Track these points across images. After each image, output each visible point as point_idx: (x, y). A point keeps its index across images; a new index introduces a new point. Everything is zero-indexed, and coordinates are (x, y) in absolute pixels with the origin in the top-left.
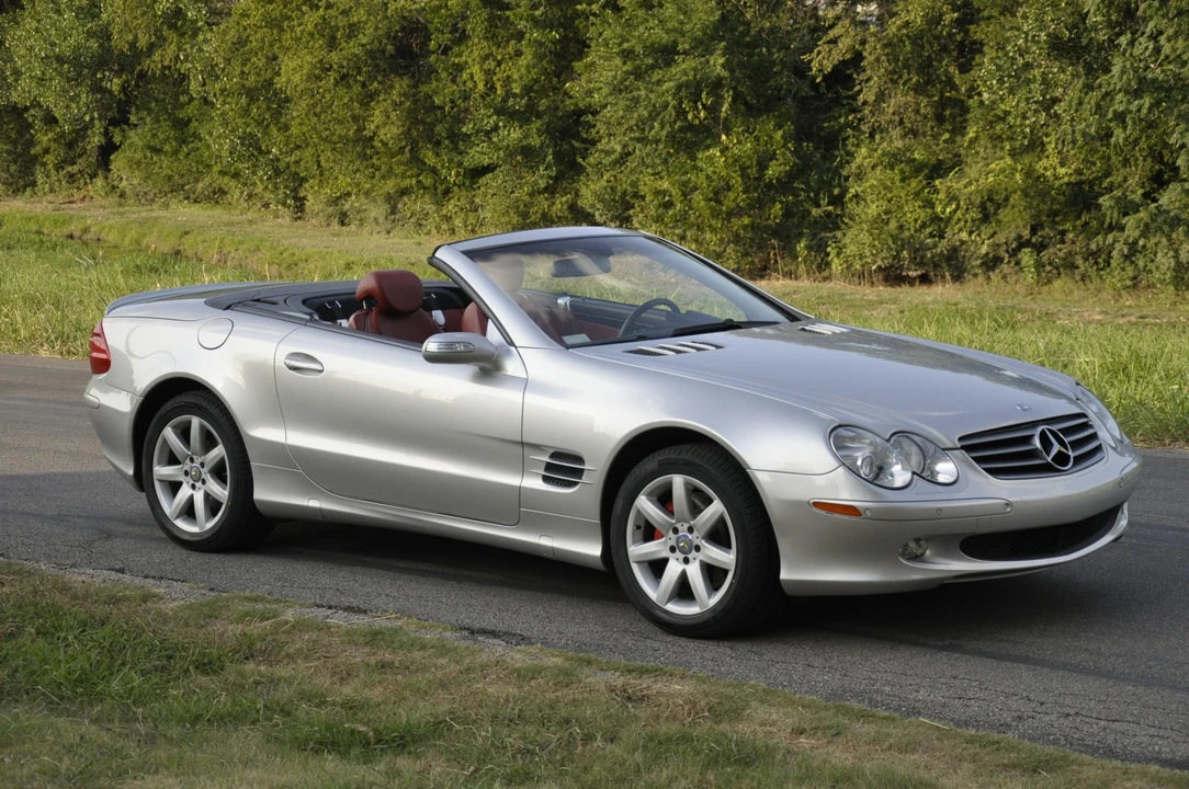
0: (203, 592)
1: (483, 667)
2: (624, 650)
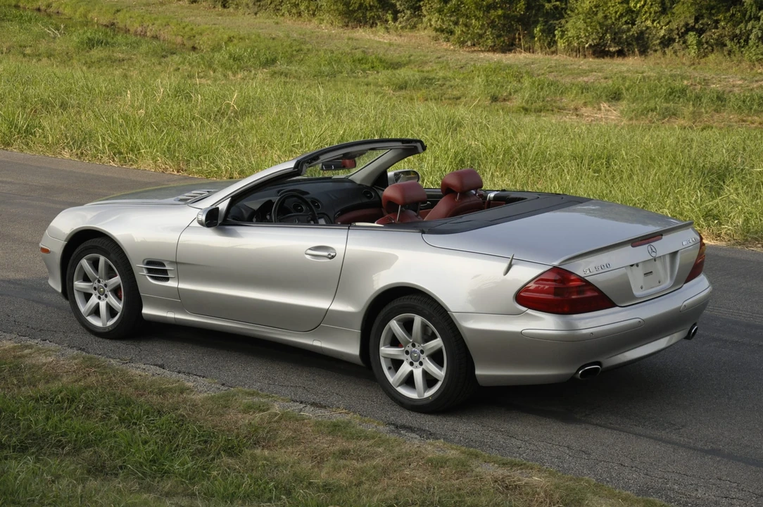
0: (218, 386)
1: (408, 455)
2: (498, 447)
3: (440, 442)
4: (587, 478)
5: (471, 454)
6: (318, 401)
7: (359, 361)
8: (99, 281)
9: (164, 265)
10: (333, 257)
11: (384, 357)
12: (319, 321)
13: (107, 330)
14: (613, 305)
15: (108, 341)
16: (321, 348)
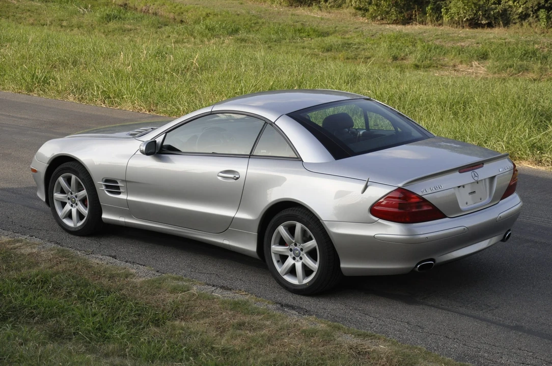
0: (154, 273)
1: (288, 327)
2: (355, 322)
3: (312, 318)
4: (419, 346)
5: (335, 327)
6: (225, 285)
7: (256, 256)
8: (71, 193)
9: (117, 183)
10: (237, 178)
11: (274, 253)
12: (227, 226)
13: (77, 229)
14: (444, 216)
15: (77, 237)
16: (229, 245)
